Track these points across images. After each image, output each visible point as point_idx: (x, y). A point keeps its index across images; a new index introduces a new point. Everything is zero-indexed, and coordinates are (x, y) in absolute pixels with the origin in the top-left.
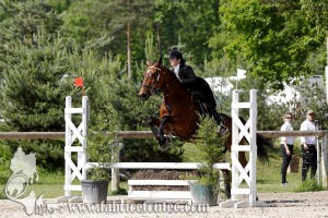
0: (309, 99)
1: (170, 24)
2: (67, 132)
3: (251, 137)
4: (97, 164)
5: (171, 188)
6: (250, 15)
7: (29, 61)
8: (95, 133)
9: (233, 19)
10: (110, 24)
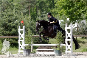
0: (81, 26)
1: (41, 6)
2: (19, 36)
3: (71, 37)
4: (28, 45)
5: (48, 51)
6: (66, 3)
7: (6, 16)
8: (27, 36)
9: (61, 5)
10: (24, 6)
